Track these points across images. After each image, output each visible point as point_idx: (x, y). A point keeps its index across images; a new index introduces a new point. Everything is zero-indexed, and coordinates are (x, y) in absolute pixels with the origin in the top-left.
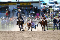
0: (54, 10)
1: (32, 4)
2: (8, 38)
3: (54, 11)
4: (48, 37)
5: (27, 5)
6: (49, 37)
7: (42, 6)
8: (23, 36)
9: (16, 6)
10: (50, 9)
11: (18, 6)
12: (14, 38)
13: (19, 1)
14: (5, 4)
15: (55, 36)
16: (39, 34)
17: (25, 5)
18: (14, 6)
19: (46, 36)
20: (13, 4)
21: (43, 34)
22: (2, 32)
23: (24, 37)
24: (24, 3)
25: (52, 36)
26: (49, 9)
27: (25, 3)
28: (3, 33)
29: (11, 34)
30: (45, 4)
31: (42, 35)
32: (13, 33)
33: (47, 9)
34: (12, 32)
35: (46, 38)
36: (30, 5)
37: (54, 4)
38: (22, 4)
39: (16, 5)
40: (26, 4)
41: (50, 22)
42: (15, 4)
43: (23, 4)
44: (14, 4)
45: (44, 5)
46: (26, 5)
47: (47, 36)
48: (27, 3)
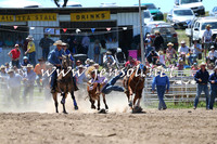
0: (191, 37)
1: (113, 17)
2: (26, 137)
3: (193, 42)
4: (169, 135)
5: (95, 20)
6: (174, 133)
7: (149, 22)
8: (81, 132)
9: (56, 24)
10: (179, 33)
11: (63, 24)
12: (48, 140)
13: (65, 5)
14: (14, 18)
15: (197, 132)
16: (137, 125)
17: (86, 20)
18: (46, 24)
19: (164, 130)
20: (44, 15)
21: (151, 124)
22: (5, 116)
23: (83, 135)
24: (85, 14)
25: (185, 131)
26: (175, 35)
27: (89, 14)
28: (10, 121)
29: (36, 126)
30: (159, 17)
31: (151, 127)
32: (45, 121)
33: (168, 33)
34: (42, 118)
35: (163, 139)
36: (106, 19)
37: (192, 18)
38: (78, 17)
39: (55, 19)
40: (92, 16)
41: (179, 82)
42: (52, 15)
43: (80, 15)
44: (48, 15)
45: (155, 19)
46: (89, 19)
47: (166, 131)
48: (95, 13)
